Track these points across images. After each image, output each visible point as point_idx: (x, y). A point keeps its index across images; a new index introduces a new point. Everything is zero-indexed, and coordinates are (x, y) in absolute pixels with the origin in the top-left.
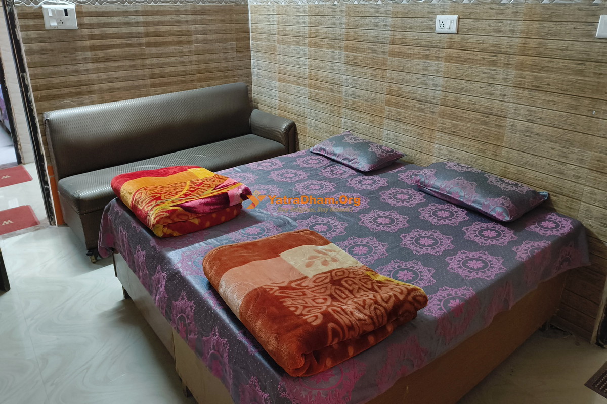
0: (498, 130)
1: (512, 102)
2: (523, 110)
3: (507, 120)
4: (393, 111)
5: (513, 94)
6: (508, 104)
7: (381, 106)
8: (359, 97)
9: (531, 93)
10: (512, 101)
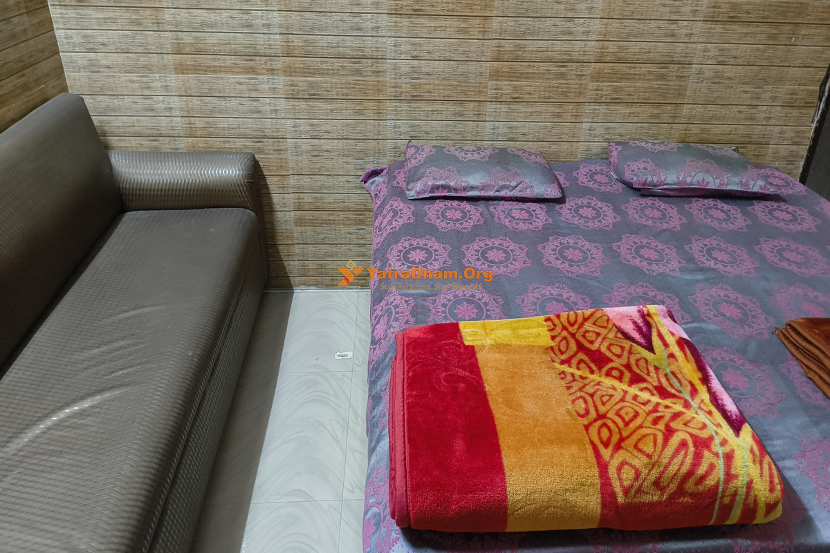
0: (679, 83)
1: (700, 42)
2: (713, 51)
3: (691, 68)
4: (505, 88)
5: (702, 30)
6: (694, 45)
7: (480, 83)
8: (428, 74)
9: (725, 26)
10: (700, 40)
